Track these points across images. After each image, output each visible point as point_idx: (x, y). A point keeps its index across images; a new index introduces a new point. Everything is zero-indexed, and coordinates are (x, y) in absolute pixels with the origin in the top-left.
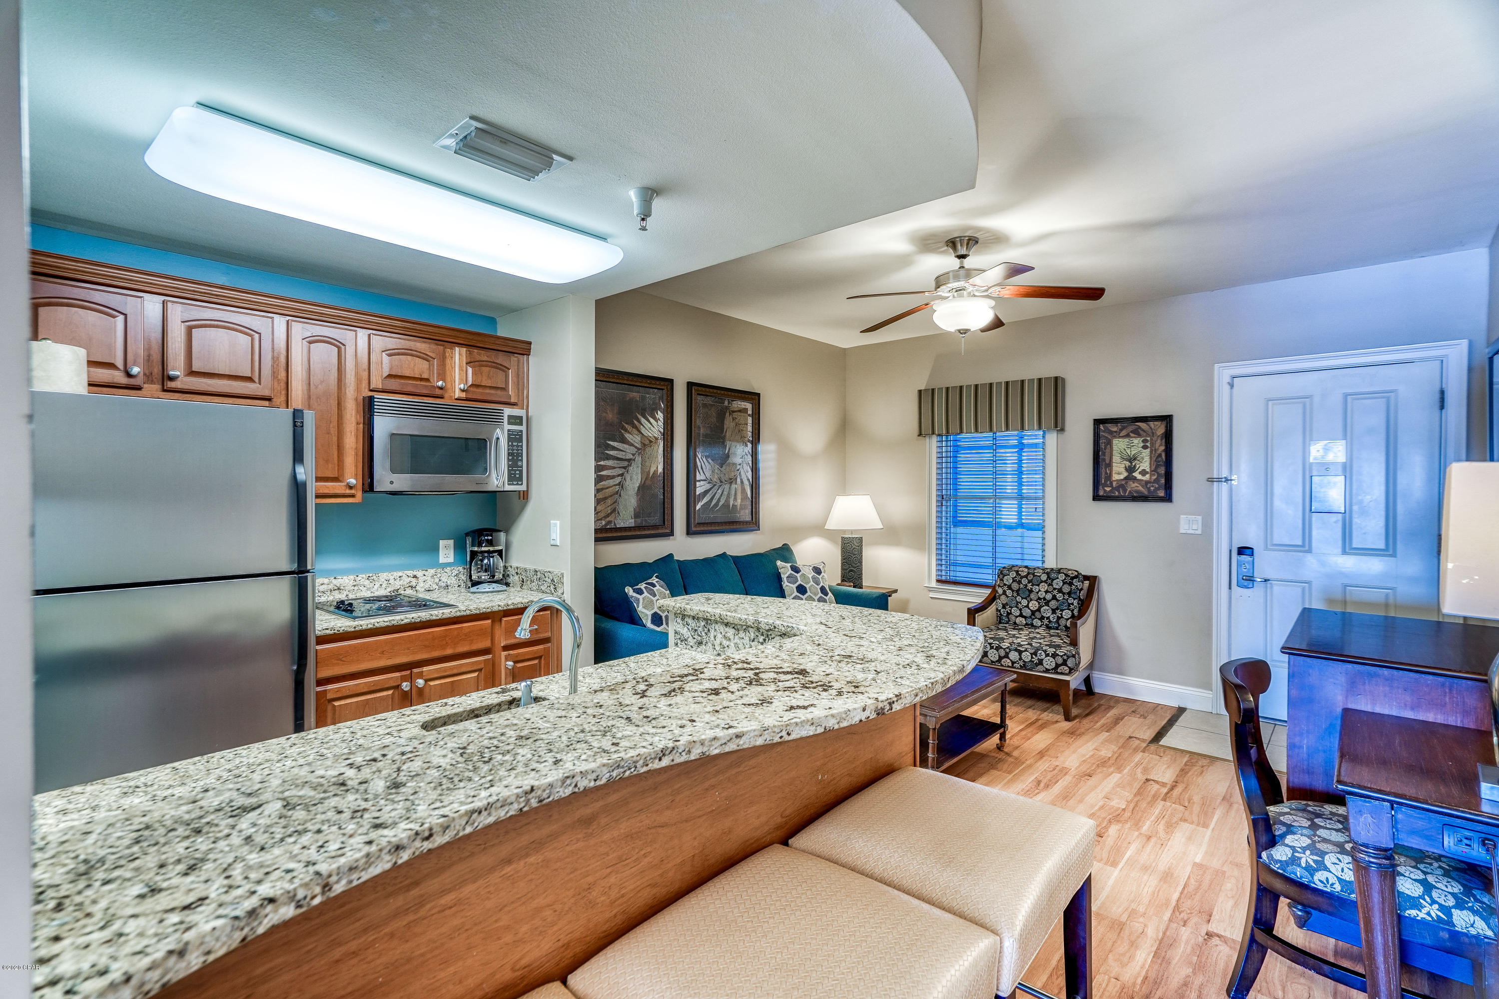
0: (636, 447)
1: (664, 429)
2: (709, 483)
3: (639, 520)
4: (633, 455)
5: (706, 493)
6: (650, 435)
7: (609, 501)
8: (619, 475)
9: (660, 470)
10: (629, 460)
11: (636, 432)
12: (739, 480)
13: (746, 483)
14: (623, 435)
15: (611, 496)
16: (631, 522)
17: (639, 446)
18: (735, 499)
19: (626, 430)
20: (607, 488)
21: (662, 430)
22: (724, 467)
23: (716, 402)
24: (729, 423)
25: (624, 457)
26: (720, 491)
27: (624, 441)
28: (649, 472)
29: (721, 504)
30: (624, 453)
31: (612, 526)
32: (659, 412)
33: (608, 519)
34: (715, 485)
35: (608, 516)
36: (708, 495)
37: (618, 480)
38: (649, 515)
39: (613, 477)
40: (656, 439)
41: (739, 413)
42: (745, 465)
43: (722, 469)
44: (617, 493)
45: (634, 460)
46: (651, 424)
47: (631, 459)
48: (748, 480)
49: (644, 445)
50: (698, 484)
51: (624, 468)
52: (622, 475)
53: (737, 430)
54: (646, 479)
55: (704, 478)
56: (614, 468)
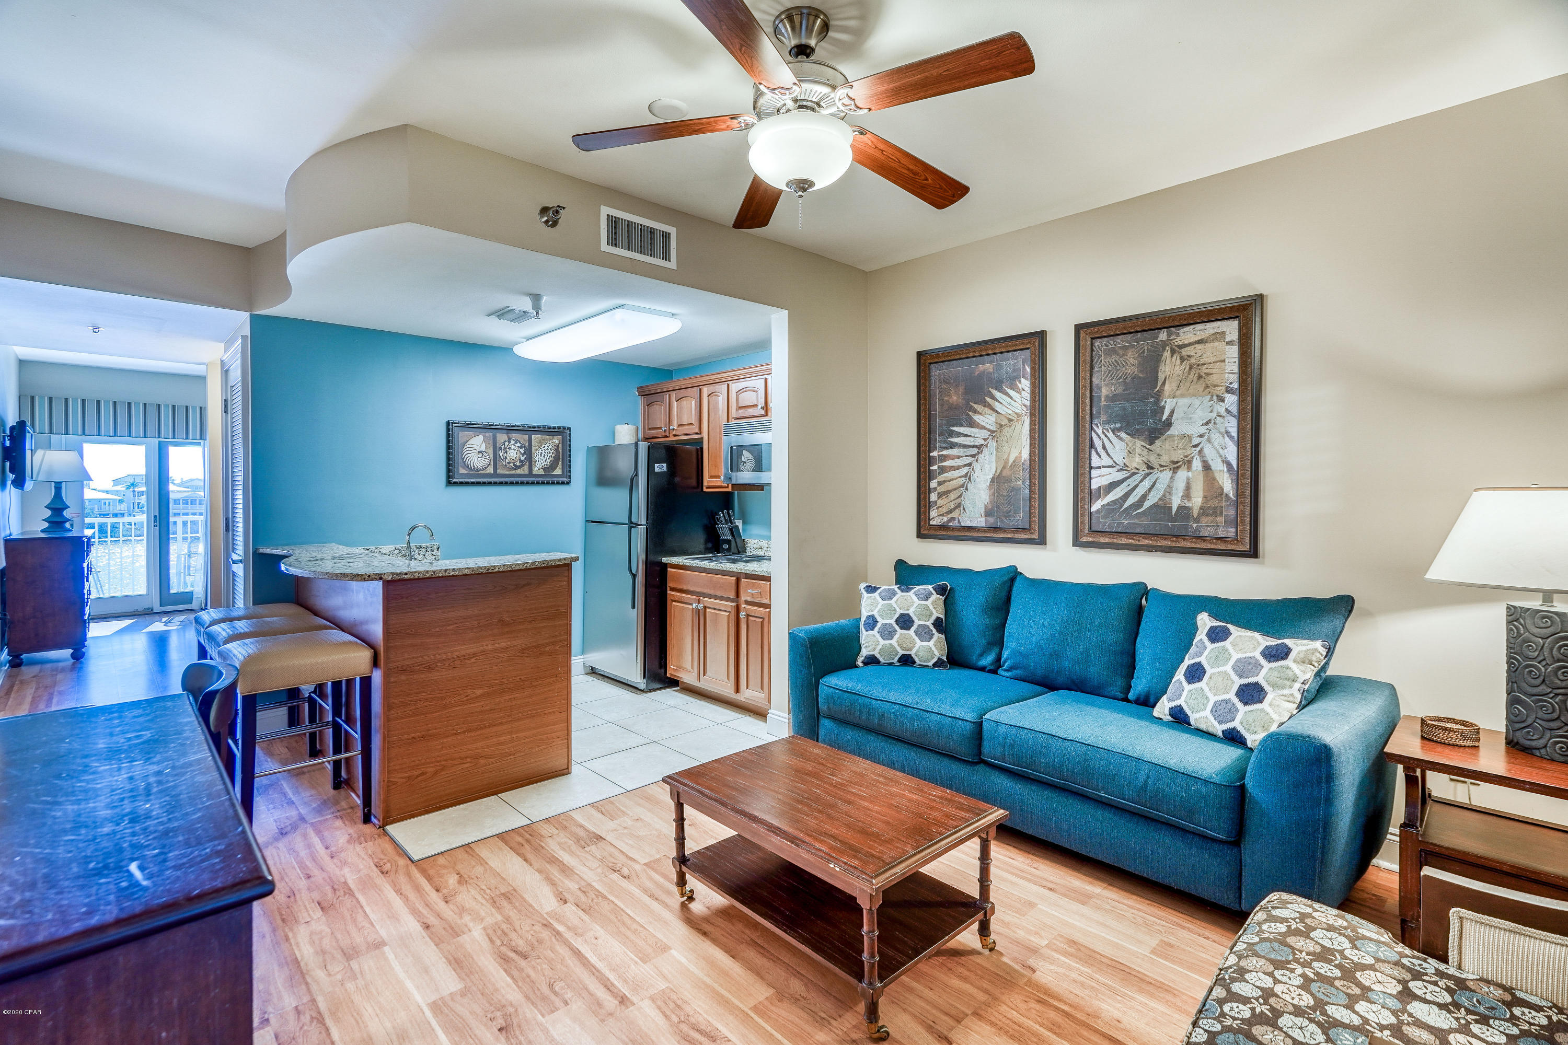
0: (989, 430)
1: (1031, 401)
2: (1120, 470)
3: (991, 520)
4: (985, 439)
5: (1113, 486)
6: (1010, 412)
7: (953, 496)
8: (965, 466)
9: (1025, 455)
10: (979, 447)
11: (989, 411)
12: (1197, 464)
13: (1217, 466)
14: (971, 418)
15: (955, 489)
16: (980, 522)
17: (993, 428)
18: (1187, 494)
19: (975, 411)
20: (950, 480)
21: (1028, 403)
22: (1158, 442)
23: (1137, 341)
24: (1170, 367)
25: (972, 444)
26: (1147, 484)
27: (972, 424)
28: (1008, 459)
29: (1147, 504)
30: (972, 439)
31: (956, 523)
32: (1023, 380)
33: (950, 516)
34: (1134, 474)
35: (951, 511)
36: (1118, 489)
37: (964, 471)
38: (1007, 514)
39: (958, 468)
40: (1019, 415)
41: (1199, 346)
42: (1215, 436)
43: (1151, 447)
44: (962, 486)
45: (986, 446)
46: (1011, 398)
47: (981, 445)
48: (1227, 463)
49: (1001, 426)
50: (1094, 473)
51: (973, 456)
52: (969, 465)
53: (1193, 376)
54: (1004, 468)
55: (1110, 463)
56: (960, 457)
